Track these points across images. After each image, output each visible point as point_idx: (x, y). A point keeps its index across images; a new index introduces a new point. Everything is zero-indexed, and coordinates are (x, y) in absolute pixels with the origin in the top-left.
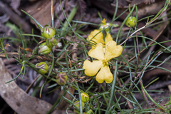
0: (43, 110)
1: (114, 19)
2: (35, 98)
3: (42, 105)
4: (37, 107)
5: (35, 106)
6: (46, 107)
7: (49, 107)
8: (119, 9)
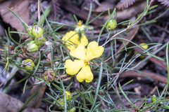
0: (14, 108)
1: (87, 23)
2: (7, 95)
3: (13, 103)
4: (8, 104)
5: (6, 104)
6: (17, 104)
7: (20, 105)
8: (92, 13)
